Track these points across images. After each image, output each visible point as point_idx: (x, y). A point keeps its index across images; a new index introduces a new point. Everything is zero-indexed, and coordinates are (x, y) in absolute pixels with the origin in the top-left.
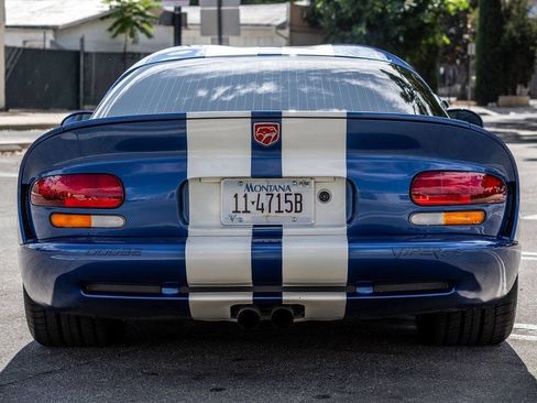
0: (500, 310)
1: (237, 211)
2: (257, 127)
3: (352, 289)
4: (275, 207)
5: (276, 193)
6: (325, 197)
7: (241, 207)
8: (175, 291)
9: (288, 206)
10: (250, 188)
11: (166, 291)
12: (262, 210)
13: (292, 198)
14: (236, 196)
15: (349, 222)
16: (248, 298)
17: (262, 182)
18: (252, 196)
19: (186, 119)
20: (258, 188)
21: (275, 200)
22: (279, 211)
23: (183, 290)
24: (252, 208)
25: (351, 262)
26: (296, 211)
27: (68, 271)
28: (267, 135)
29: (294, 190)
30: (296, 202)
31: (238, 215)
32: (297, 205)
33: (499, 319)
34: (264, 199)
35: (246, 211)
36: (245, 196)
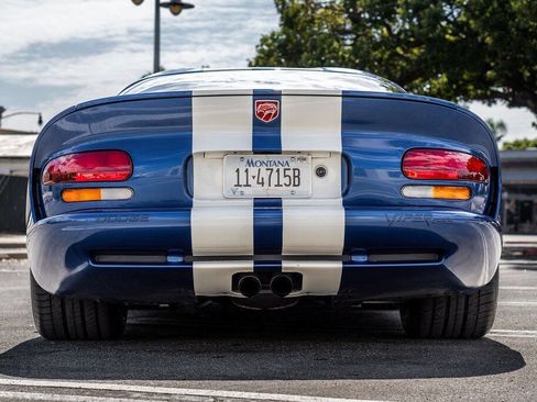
0: (483, 299)
1: (238, 185)
2: (258, 104)
3: (347, 258)
4: (274, 181)
5: (275, 169)
6: (321, 172)
7: (243, 182)
8: (180, 259)
9: (287, 180)
10: (250, 163)
11: (171, 259)
12: (263, 184)
13: (290, 173)
14: (238, 170)
15: (344, 195)
16: (249, 266)
17: (263, 157)
18: (253, 171)
19: (191, 96)
20: (258, 164)
21: (275, 174)
22: (278, 185)
23: (188, 259)
24: (252, 182)
25: (348, 228)
26: (294, 185)
27: (77, 241)
28: (267, 112)
29: (293, 165)
30: (295, 177)
31: (240, 189)
32: (296, 180)
33: (482, 308)
34: (265, 174)
35: (248, 185)
36: (247, 171)
